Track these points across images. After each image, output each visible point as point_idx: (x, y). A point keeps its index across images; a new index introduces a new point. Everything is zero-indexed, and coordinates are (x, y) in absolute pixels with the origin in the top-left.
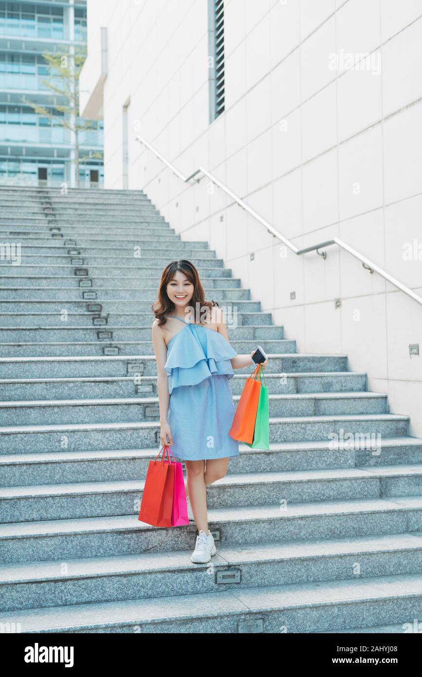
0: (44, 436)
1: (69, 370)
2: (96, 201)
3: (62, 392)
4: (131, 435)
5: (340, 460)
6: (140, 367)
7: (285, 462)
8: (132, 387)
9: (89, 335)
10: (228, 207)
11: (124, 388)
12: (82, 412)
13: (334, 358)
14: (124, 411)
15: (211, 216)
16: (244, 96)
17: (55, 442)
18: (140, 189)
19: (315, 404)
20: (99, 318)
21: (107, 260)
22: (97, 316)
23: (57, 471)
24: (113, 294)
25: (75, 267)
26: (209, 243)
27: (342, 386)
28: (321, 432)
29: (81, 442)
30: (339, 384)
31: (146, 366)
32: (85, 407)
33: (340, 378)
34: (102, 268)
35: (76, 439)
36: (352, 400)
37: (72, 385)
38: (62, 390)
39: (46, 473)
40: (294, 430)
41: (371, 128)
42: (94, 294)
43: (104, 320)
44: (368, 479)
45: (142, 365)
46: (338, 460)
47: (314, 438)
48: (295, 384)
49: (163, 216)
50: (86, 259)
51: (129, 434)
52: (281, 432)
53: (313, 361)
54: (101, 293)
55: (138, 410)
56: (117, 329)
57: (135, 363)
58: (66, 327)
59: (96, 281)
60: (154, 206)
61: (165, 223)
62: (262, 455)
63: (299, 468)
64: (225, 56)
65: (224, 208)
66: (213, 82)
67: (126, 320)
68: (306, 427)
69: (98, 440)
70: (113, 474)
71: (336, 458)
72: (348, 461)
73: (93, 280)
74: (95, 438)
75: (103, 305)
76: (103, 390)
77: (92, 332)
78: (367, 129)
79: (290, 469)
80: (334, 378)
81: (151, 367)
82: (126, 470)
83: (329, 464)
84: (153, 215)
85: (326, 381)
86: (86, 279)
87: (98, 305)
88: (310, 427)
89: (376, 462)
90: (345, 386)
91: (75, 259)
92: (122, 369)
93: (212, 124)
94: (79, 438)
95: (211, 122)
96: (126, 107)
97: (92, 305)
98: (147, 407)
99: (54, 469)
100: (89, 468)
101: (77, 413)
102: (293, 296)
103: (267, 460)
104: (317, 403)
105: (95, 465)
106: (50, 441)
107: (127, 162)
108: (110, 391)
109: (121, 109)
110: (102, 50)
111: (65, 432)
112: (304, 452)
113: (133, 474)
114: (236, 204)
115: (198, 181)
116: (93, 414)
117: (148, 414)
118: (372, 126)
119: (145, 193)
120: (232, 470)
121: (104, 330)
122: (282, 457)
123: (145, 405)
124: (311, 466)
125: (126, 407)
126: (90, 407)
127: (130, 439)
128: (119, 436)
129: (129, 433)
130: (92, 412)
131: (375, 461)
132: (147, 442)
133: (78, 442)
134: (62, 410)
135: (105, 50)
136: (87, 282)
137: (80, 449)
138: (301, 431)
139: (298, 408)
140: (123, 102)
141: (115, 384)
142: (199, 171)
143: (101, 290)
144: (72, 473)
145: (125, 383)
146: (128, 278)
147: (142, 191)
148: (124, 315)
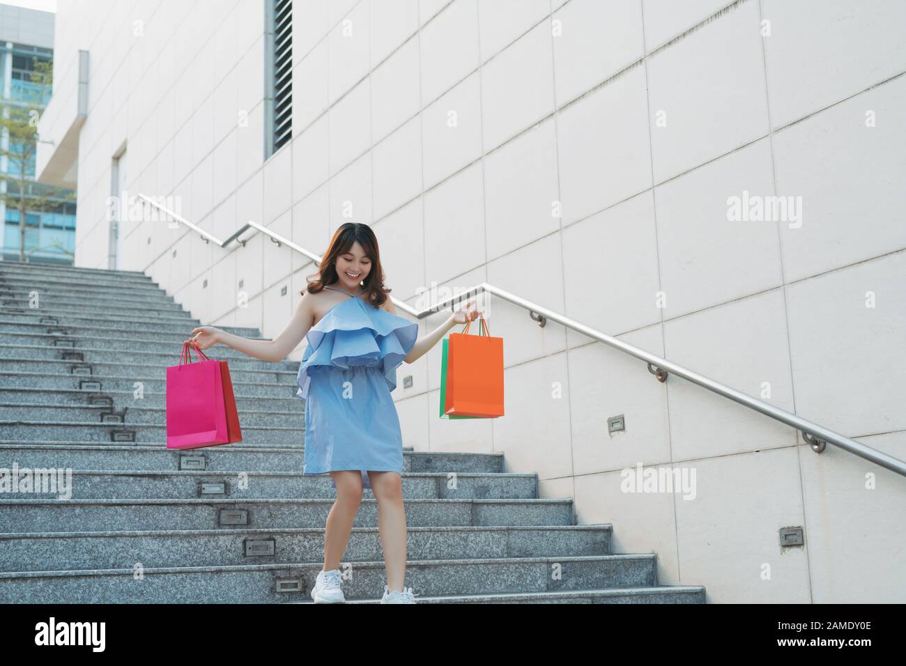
0: (65, 543)
1: (87, 463)
2: (74, 281)
3: (82, 490)
4: (206, 543)
5: (526, 579)
6: (199, 461)
7: (447, 580)
8: (194, 486)
9: (99, 435)
10: (295, 272)
11: (180, 486)
12: (120, 515)
13: (485, 456)
14: (188, 515)
15: (264, 290)
16: (325, 112)
17: (83, 553)
18: (140, 270)
19: (471, 511)
20: (111, 414)
21: (112, 344)
22: (107, 411)
23: (95, 590)
24: (127, 385)
25: (63, 350)
26: (260, 330)
27: (503, 491)
28: (489, 545)
29: (125, 554)
30: (498, 490)
31: (208, 461)
32: (125, 507)
33: (500, 480)
34: (106, 352)
35: (117, 549)
36: (525, 507)
37: (97, 479)
38: (82, 487)
39: (76, 592)
40: (451, 542)
41: (538, 126)
42: (98, 385)
43: (119, 417)
44: (576, 598)
45: (203, 458)
46: (522, 579)
47: (479, 555)
48: (436, 486)
49: (180, 303)
50: (78, 341)
51: (202, 543)
52: (431, 544)
53: (455, 461)
54: (109, 384)
55: (208, 514)
56: (143, 427)
57: (192, 456)
58: (62, 423)
59: (99, 368)
60: (164, 292)
61: (184, 312)
62: (414, 569)
63: (468, 590)
64: (294, 64)
65: (290, 275)
66: (271, 103)
67: (153, 418)
68: (467, 536)
69: (152, 551)
70: (185, 596)
71: (519, 576)
72: (537, 581)
73: (94, 368)
74: (148, 548)
75: (114, 399)
76: (147, 489)
77: (102, 431)
78: (532, 127)
79: (455, 592)
80: (491, 479)
81: (216, 463)
82: (206, 590)
83: (510, 585)
84: (165, 302)
85: (480, 484)
86: (83, 366)
87: (107, 398)
88: (473, 538)
89: (576, 584)
90: (507, 493)
91: (61, 341)
92: (171, 464)
93: (268, 160)
94: (123, 547)
95: (266, 157)
96: (117, 158)
97: (97, 398)
98: (223, 509)
99: (90, 586)
100: (147, 585)
101: (112, 516)
102: (409, 383)
103: (421, 576)
104: (475, 509)
105: (157, 580)
106: (75, 551)
107: (117, 238)
108: (158, 491)
109: (110, 161)
110: (80, 82)
111: (100, 537)
112: (473, 566)
113: (217, 596)
114: (313, 264)
115: (244, 243)
116: (137, 519)
117: (223, 520)
118: (539, 122)
119: (147, 275)
120: (369, 593)
121: (122, 429)
122: (443, 572)
123: (219, 507)
124: (485, 588)
125: (190, 509)
126: (133, 507)
127: (205, 550)
128: (187, 545)
129: (203, 541)
130: (135, 516)
131: (575, 581)
132: (231, 555)
133: (121, 554)
134: (87, 511)
135: (84, 83)
136: (84, 369)
137: (123, 565)
138: (461, 543)
139: (448, 516)
140: (113, 151)
141: (167, 480)
142: (247, 227)
143: (109, 379)
144: (120, 593)
145: (182, 479)
146: (147, 367)
147: (143, 273)
148: (150, 410)
